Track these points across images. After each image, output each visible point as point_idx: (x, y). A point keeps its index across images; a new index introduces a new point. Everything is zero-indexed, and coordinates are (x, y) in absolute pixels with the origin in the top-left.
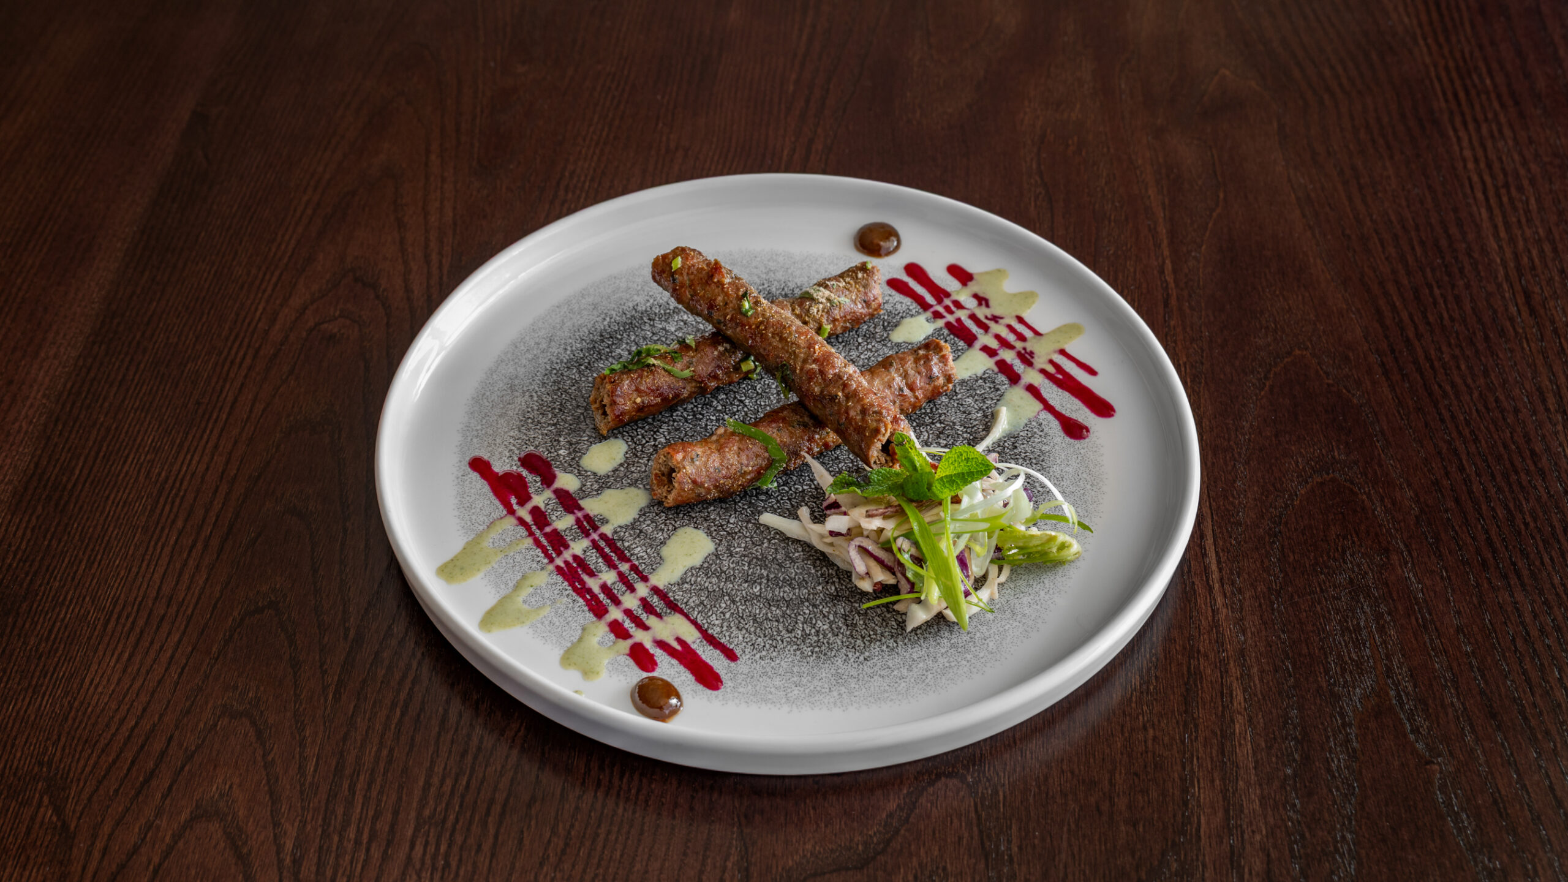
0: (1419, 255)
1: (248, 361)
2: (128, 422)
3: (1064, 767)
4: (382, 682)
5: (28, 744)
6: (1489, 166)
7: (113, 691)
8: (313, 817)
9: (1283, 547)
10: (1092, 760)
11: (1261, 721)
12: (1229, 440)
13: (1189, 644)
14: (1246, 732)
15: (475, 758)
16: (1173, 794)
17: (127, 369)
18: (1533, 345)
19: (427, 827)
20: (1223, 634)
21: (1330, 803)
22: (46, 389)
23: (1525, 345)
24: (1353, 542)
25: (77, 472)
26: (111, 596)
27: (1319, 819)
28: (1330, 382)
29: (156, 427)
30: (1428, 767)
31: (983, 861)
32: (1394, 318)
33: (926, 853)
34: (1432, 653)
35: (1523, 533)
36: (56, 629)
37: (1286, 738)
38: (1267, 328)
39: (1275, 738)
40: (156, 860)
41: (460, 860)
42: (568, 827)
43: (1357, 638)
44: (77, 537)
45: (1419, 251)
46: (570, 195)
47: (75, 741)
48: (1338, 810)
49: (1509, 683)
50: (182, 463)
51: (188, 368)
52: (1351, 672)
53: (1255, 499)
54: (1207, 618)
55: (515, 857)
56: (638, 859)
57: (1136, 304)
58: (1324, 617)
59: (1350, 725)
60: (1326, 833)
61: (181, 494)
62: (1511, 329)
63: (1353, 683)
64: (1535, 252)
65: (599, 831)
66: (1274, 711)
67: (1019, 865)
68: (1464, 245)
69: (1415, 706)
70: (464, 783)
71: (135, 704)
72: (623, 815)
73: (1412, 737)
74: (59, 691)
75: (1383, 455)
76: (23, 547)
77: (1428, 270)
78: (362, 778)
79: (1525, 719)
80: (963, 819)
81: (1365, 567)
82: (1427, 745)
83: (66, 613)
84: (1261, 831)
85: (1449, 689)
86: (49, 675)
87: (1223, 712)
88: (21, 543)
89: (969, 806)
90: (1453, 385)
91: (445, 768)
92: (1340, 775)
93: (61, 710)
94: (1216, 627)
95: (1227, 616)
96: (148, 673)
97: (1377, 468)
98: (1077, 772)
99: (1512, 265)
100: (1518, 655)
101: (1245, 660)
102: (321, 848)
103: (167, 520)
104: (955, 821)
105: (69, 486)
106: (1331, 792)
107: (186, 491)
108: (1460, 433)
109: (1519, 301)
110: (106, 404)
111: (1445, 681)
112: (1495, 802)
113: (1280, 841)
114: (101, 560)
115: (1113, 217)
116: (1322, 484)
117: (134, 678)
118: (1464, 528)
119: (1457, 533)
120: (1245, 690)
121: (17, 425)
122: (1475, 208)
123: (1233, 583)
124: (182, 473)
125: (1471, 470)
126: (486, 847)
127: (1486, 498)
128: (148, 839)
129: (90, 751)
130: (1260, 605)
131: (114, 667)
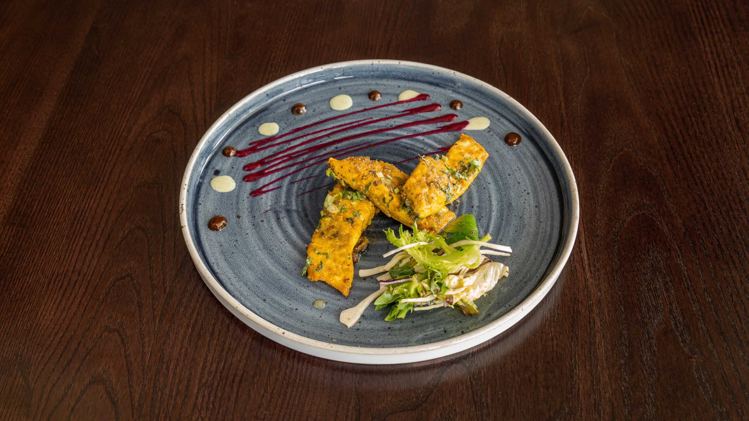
0: (684, 100)
1: (118, 152)
2: (60, 182)
3: (513, 359)
4: (182, 315)
5: (11, 345)
6: (719, 56)
7: (52, 319)
8: (149, 382)
9: (619, 248)
10: (527, 356)
11: (609, 336)
12: (593, 194)
13: (574, 297)
14: (601, 341)
15: (227, 353)
16: (566, 373)
17: (59, 156)
18: (740, 146)
19: (204, 388)
20: (590, 292)
21: (642, 378)
22: (20, 166)
23: (736, 147)
24: (653, 246)
25: (35, 208)
26: (51, 270)
27: (637, 386)
28: (642, 164)
29: (73, 185)
30: (690, 360)
31: (474, 407)
32: (673, 132)
33: (446, 402)
34: (692, 302)
35: (736, 241)
36: (24, 287)
37: (621, 345)
38: (611, 137)
39: (615, 345)
40: (73, 404)
41: (220, 405)
42: (272, 389)
43: (655, 294)
44: (35, 240)
45: (684, 98)
46: (273, 69)
47: (34, 344)
48: (646, 381)
49: (729, 317)
50: (86, 203)
51: (88, 155)
52: (652, 312)
53: (605, 224)
54: (582, 284)
55: (246, 403)
56: (306, 405)
57: (547, 125)
58: (639, 283)
59: (652, 338)
60: (641, 393)
61: (85, 219)
62: (729, 138)
63: (654, 317)
64: (741, 99)
65: (287, 390)
66: (615, 331)
67: (492, 408)
68: (706, 96)
69: (684, 329)
70: (222, 366)
71: (63, 325)
72: (299, 383)
73: (682, 345)
74: (26, 319)
75: (667, 202)
76: (9, 245)
77: (689, 108)
78: (172, 363)
79: (737, 335)
80: (464, 385)
81: (659, 258)
82: (690, 348)
83: (29, 279)
84: (609, 392)
85: (700, 320)
86: (21, 310)
87: (590, 331)
88: (8, 243)
89: (467, 378)
90: (702, 166)
91: (213, 358)
92: (647, 363)
93: (27, 328)
94: (587, 288)
95: (592, 283)
96: (69, 309)
97: (664, 208)
98: (519, 361)
99: (730, 105)
100: (734, 303)
101: (601, 305)
102: (152, 398)
103: (78, 232)
104: (460, 386)
105: (31, 215)
106: (643, 372)
107: (87, 217)
108: (705, 190)
109: (733, 124)
110: (49, 174)
111: (698, 316)
112: (723, 378)
113: (618, 397)
114: (46, 252)
115: (536, 81)
116: (638, 216)
117: (62, 312)
118: (707, 239)
119: (704, 242)
120: (601, 321)
121: (6, 183)
122: (711, 77)
123: (595, 266)
124: (86, 208)
125: (710, 209)
126: (233, 398)
127: (718, 223)
128: (69, 393)
129: (41, 349)
130: (608, 277)
131: (53, 306)
